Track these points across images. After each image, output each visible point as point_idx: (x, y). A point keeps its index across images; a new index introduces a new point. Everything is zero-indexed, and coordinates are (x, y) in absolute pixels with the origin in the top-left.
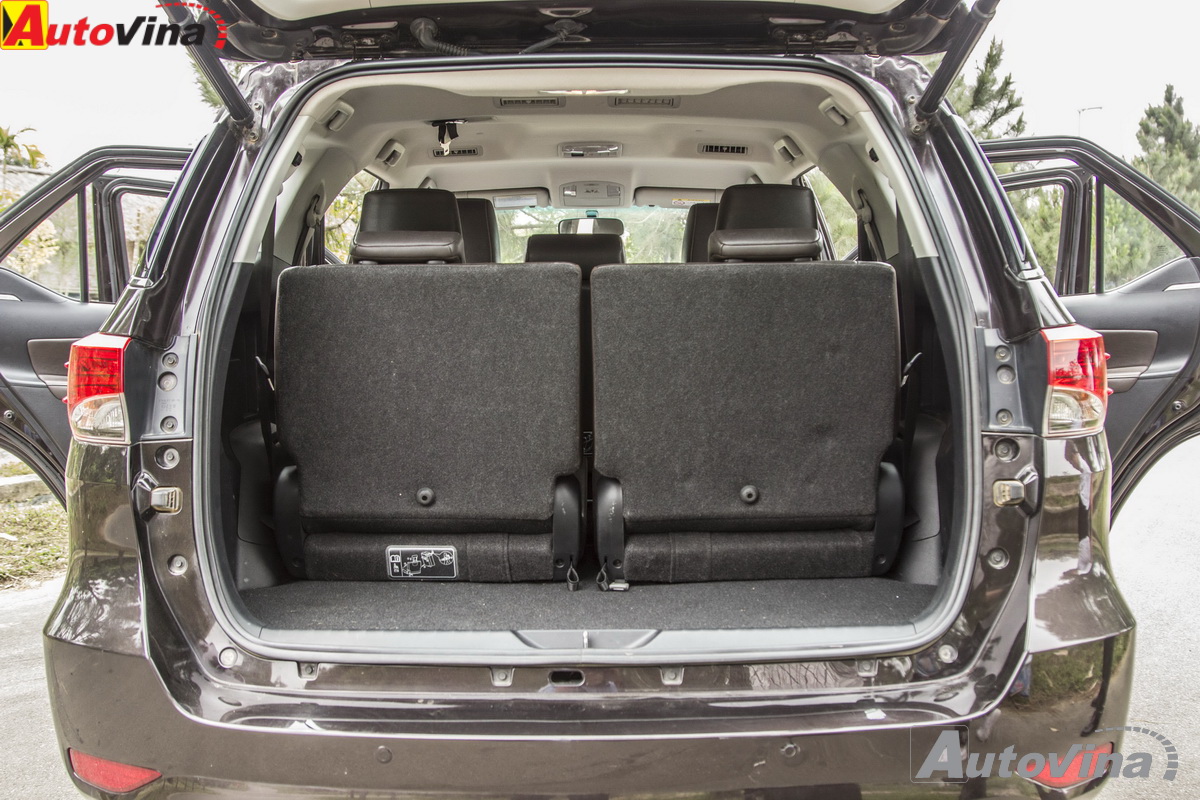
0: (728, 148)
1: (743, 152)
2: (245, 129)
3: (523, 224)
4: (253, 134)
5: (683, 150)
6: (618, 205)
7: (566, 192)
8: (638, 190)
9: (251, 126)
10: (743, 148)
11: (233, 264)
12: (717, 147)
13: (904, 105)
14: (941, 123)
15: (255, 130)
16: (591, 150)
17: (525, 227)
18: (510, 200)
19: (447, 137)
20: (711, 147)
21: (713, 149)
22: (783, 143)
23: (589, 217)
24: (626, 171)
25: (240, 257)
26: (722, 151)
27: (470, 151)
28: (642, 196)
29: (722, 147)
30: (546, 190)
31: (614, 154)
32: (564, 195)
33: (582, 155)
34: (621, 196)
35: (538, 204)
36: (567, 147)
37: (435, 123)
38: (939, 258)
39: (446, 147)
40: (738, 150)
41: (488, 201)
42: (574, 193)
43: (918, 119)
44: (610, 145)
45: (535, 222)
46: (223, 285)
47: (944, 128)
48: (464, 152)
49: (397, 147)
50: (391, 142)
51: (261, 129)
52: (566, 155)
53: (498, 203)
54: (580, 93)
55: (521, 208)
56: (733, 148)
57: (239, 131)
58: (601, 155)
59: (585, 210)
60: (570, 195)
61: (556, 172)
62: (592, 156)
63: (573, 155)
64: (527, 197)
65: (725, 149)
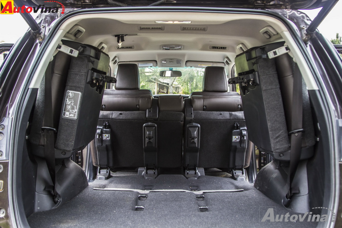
0: (220, 47)
1: (225, 49)
2: (38, 35)
3: (148, 71)
4: (41, 37)
5: (204, 48)
6: (180, 66)
7: (163, 62)
8: (187, 62)
9: (40, 34)
10: (225, 48)
11: (28, 89)
12: (216, 47)
13: (300, 29)
14: (316, 37)
15: (42, 35)
16: (172, 47)
17: (149, 72)
18: (144, 64)
19: (120, 41)
20: (214, 47)
21: (215, 48)
22: (241, 46)
23: (170, 70)
24: (183, 55)
25: (32, 86)
26: (218, 48)
27: (130, 47)
28: (188, 64)
29: (218, 47)
30: (156, 61)
31: (180, 49)
32: (162, 63)
33: (169, 49)
34: (181, 64)
35: (153, 66)
36: (164, 46)
37: (116, 36)
38: (319, 90)
39: (120, 45)
40: (223, 48)
41: (136, 65)
42: (165, 62)
43: (306, 35)
44: (179, 46)
45: (151, 71)
46: (24, 97)
47: (317, 38)
48: (128, 47)
49: (103, 45)
50: (101, 43)
51: (44, 35)
52: (163, 49)
53: (140, 65)
54: (171, 22)
55: (147, 67)
56: (222, 48)
57: (35, 36)
58: (176, 49)
59: (169, 68)
60: (164, 63)
61: (159, 55)
62: (172, 50)
63: (166, 49)
64: (150, 63)
65: (219, 48)
